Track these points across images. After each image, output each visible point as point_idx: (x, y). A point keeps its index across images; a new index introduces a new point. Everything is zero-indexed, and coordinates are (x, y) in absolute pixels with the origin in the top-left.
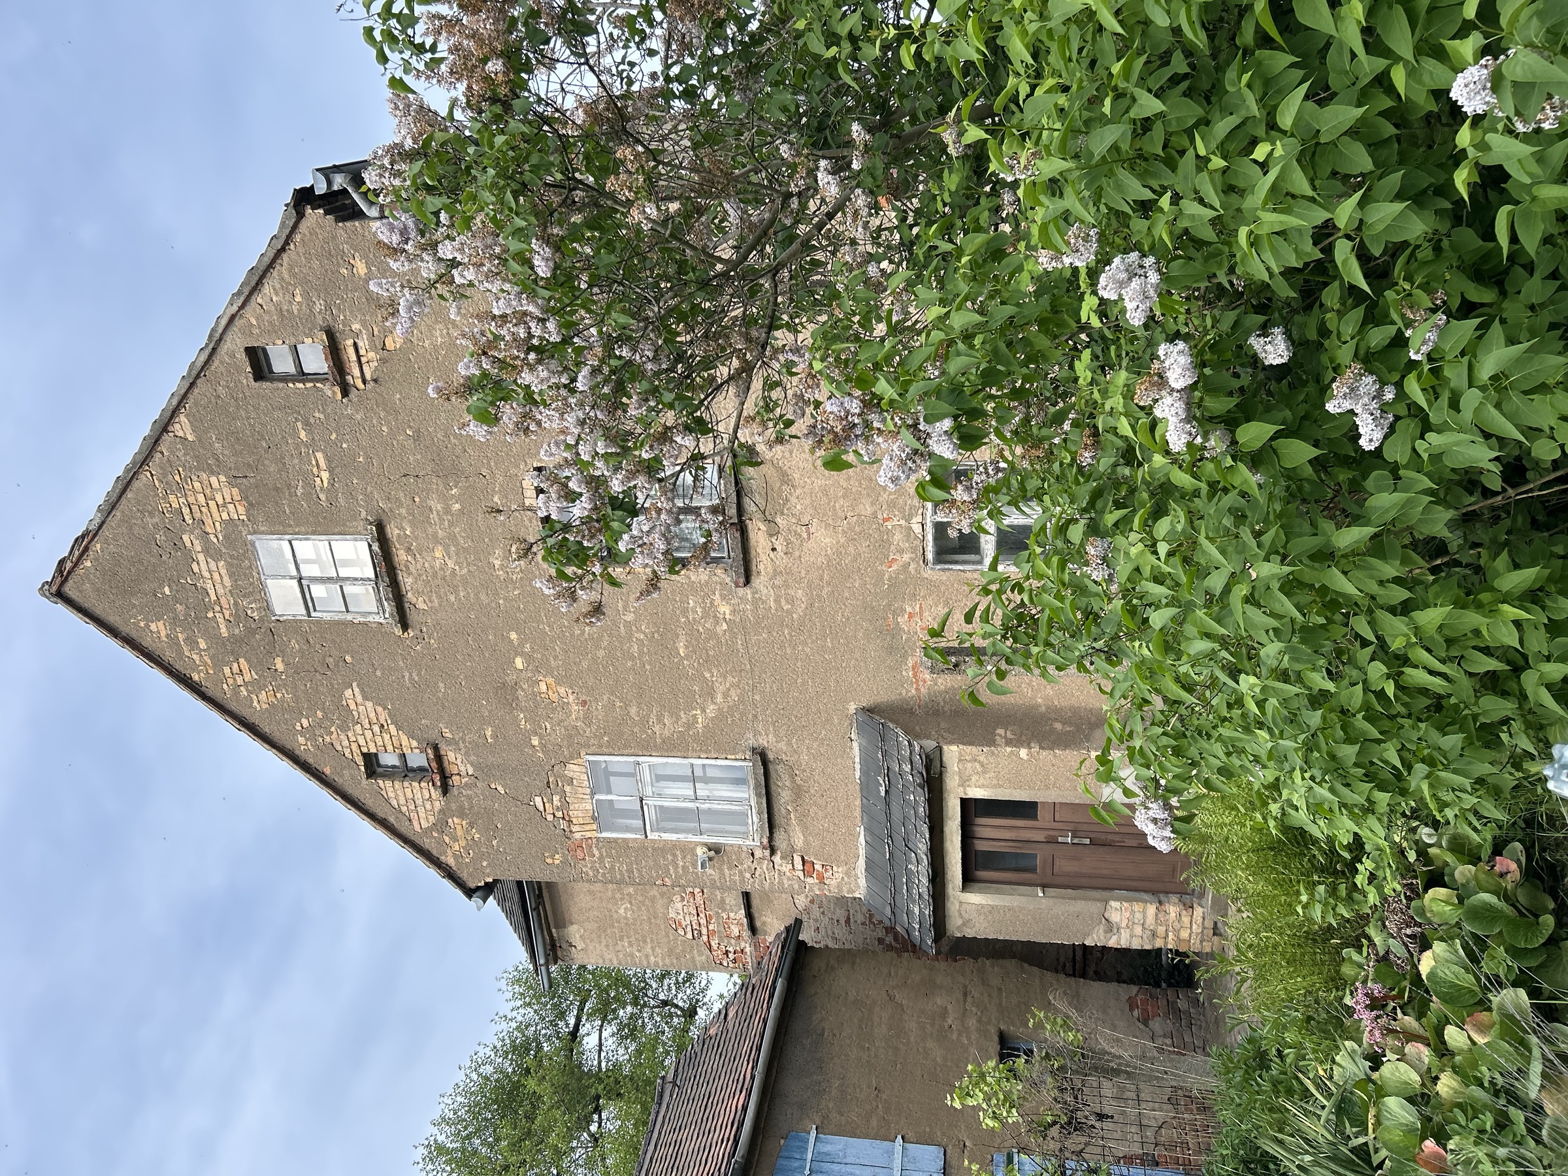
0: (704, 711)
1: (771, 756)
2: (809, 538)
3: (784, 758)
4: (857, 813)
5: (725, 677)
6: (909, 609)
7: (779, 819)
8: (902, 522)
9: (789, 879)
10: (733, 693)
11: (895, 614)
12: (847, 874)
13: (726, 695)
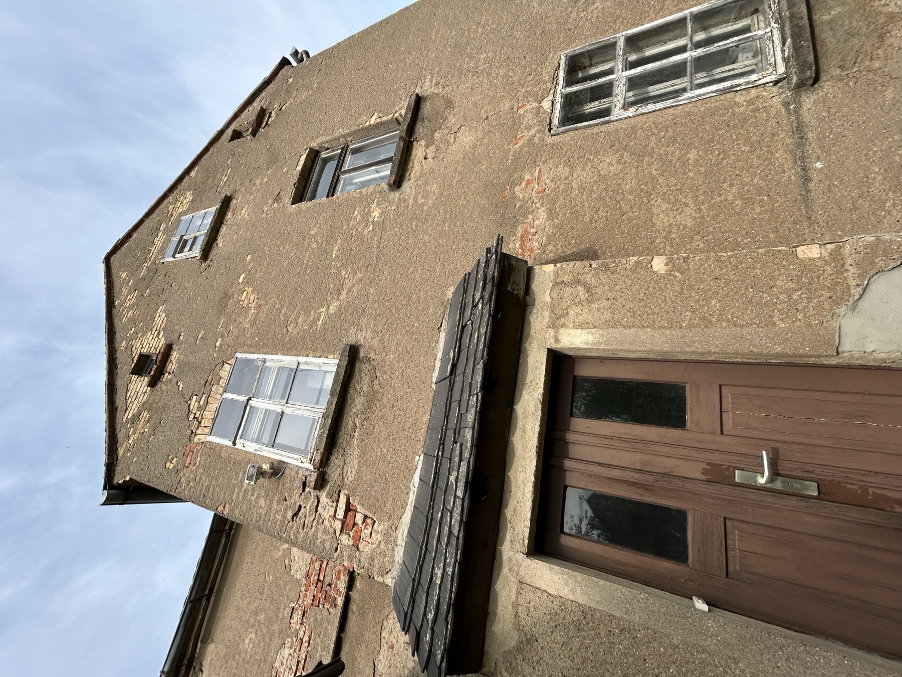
0: (328, 308)
1: (362, 354)
2: (454, 142)
3: (372, 356)
4: (422, 435)
5: (355, 273)
6: (527, 177)
7: (343, 438)
8: (535, 105)
9: (325, 531)
10: (355, 290)
11: (514, 184)
12: (387, 535)
13: (350, 291)
